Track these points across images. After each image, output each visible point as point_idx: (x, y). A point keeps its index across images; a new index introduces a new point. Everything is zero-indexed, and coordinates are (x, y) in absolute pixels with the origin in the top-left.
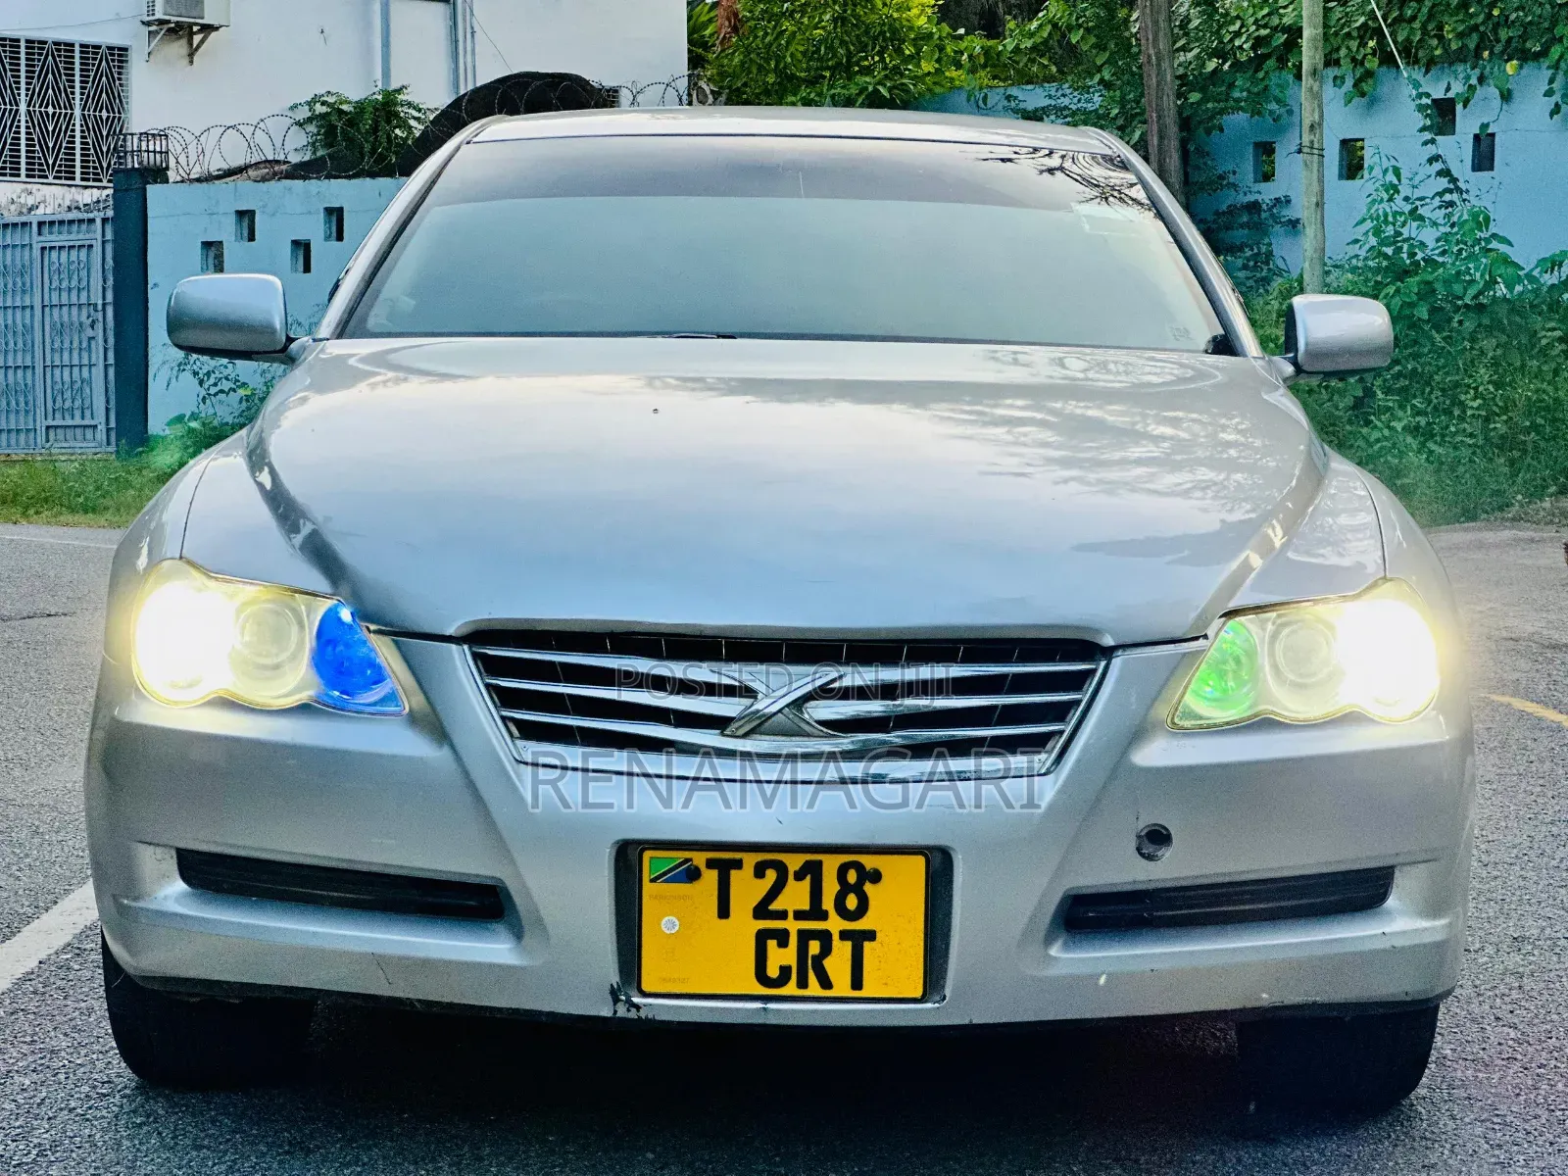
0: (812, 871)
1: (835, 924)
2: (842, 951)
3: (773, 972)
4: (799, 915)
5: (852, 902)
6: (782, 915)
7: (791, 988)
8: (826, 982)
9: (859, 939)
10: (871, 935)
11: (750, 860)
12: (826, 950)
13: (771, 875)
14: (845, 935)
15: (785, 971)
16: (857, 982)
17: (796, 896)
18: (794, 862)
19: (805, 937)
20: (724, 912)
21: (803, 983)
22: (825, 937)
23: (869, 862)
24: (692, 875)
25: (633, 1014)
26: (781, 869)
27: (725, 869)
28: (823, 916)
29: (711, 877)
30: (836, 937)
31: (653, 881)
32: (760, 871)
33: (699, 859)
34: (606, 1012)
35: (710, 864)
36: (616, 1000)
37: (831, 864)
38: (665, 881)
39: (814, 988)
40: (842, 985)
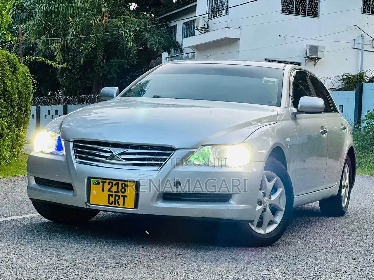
0: (117, 184)
1: (120, 194)
2: (121, 198)
3: (110, 202)
4: (115, 192)
5: (123, 190)
6: (112, 192)
7: (113, 205)
8: (119, 204)
9: (124, 197)
10: (126, 196)
11: (108, 181)
12: (119, 198)
13: (111, 184)
14: (122, 196)
15: (112, 201)
16: (124, 205)
17: (114, 188)
18: (114, 182)
19: (116, 196)
20: (103, 190)
21: (115, 204)
22: (119, 196)
23: (126, 183)
24: (98, 183)
25: (89, 208)
26: (112, 183)
27: (104, 183)
28: (119, 192)
29: (101, 184)
30: (121, 196)
31: (93, 184)
32: (109, 184)
33: (100, 181)
34: (85, 207)
35: (102, 182)
36: (86, 205)
37: (120, 183)
38: (95, 184)
39: (117, 205)
40: (121, 205)
